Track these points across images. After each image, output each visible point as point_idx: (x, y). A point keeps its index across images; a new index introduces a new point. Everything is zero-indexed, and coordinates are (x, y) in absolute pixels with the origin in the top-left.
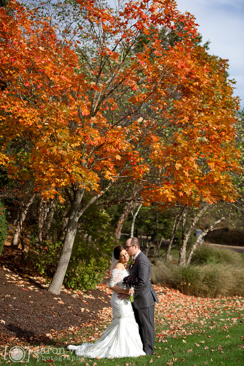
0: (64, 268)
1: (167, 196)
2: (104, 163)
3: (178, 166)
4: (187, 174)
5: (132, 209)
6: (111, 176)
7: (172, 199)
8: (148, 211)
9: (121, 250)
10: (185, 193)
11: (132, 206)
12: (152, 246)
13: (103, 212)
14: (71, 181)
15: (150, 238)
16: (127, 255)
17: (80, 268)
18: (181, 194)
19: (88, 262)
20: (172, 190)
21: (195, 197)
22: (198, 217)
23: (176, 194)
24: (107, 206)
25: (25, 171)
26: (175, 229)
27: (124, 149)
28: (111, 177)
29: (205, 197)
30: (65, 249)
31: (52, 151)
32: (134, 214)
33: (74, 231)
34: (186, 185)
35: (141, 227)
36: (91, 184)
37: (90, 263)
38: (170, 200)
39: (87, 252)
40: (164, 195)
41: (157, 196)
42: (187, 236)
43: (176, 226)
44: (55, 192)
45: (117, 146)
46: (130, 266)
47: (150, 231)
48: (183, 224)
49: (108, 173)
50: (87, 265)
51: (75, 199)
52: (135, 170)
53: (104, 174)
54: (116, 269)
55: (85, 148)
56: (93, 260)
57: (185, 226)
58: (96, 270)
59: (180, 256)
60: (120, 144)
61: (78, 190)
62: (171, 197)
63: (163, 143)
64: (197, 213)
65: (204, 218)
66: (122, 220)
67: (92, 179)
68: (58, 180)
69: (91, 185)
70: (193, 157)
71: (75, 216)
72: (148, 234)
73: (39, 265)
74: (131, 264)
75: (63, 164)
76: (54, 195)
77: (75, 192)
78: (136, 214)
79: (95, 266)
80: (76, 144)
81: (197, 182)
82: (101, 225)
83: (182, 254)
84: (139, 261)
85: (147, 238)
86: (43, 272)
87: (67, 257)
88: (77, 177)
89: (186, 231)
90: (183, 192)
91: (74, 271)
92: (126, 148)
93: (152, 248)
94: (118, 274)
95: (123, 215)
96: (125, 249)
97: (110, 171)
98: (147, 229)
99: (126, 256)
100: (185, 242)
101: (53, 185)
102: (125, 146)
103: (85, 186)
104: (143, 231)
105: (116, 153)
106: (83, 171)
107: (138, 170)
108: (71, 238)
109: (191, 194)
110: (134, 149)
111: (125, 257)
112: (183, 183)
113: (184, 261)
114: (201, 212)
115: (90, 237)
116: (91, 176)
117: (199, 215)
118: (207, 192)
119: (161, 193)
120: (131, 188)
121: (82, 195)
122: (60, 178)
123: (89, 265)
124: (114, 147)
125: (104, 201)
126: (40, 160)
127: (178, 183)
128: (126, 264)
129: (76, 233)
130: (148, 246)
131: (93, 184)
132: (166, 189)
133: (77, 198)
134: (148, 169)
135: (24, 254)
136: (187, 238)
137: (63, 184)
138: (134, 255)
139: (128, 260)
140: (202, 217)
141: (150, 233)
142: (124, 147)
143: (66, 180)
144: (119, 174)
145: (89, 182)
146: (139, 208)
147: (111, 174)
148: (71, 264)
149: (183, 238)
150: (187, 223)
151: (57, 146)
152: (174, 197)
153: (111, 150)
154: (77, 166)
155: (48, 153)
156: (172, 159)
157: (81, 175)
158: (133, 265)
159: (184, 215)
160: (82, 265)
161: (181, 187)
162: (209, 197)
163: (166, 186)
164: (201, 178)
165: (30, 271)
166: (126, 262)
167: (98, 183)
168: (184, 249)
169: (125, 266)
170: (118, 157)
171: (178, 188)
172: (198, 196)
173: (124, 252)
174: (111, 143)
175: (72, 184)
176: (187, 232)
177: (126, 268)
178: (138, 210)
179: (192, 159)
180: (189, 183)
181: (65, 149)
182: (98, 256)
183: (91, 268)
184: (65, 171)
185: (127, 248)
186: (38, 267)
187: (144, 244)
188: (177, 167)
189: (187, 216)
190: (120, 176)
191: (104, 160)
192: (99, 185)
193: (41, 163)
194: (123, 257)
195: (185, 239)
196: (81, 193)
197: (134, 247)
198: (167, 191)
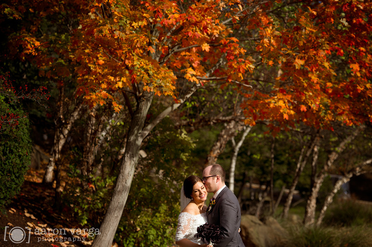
0: (117, 217)
1: (282, 111)
2: (185, 56)
3: (299, 63)
4: (314, 78)
5: (232, 134)
6: (195, 76)
7: (290, 116)
8: (258, 140)
9: (195, 182)
10: (310, 107)
11: (233, 130)
12: (267, 199)
13: (183, 134)
14: (133, 81)
15: (264, 187)
16: (205, 190)
17: (143, 218)
18: (303, 108)
19: (156, 210)
20: (289, 101)
21: (326, 113)
22: (337, 152)
23: (296, 108)
24: (193, 128)
25: (61, 63)
26: (300, 169)
27: (216, 33)
28: (194, 78)
29: (341, 114)
30: (119, 187)
31: (101, 31)
32: (237, 143)
33: (135, 159)
34: (311, 94)
35: (252, 169)
36: (162, 84)
37: (159, 212)
38: (286, 116)
39: (155, 195)
40: (277, 109)
41: (265, 110)
42: (319, 182)
43: (301, 166)
44: (105, 95)
45: (205, 28)
46: (208, 209)
47: (265, 176)
48: (314, 164)
49: (190, 71)
50: (154, 215)
51: (139, 110)
52: (231, 66)
53: (185, 73)
54: (185, 213)
55: (156, 31)
56: (164, 208)
57: (315, 165)
58: (168, 224)
59: (306, 212)
60: (209, 26)
61: (143, 96)
62: (287, 112)
63: (276, 27)
64: (335, 147)
65: (346, 156)
66: (216, 152)
67: (164, 78)
68: (112, 78)
69: (162, 87)
70: (324, 50)
71: (137, 136)
72: (262, 180)
73: (80, 211)
74: (210, 206)
75: (119, 52)
76: (104, 99)
77: (139, 99)
78: (240, 144)
79: (167, 216)
80: (140, 23)
81: (330, 91)
82: (179, 155)
83: (309, 210)
84: (222, 200)
85: (260, 188)
86: (86, 222)
87: (121, 199)
88: (141, 74)
89: (317, 175)
90: (306, 104)
91: (134, 223)
92: (218, 32)
93: (266, 202)
94: (189, 220)
95: (218, 144)
96: (202, 181)
97: (194, 68)
98: (260, 173)
99: (202, 191)
100: (315, 191)
101: (104, 86)
102: (218, 29)
103: (152, 88)
104: (254, 175)
105: (203, 40)
106: (150, 66)
107: (236, 67)
108: (129, 170)
109: (319, 110)
110: (230, 35)
111: (201, 193)
112: (307, 91)
113: (313, 221)
114: (342, 145)
115: (161, 171)
116: (163, 72)
117: (339, 149)
118: (345, 107)
119: (272, 106)
120: (230, 101)
121: (149, 105)
122: (115, 77)
123: (158, 214)
124: (200, 29)
125: (188, 120)
126: (86, 48)
127: (298, 91)
128: (203, 204)
129: (136, 162)
130: (260, 199)
131: (166, 86)
132: (279, 99)
133: (141, 109)
134: (252, 66)
135: (58, 194)
136: (318, 186)
137: (120, 84)
138: (215, 192)
139: (205, 198)
140: (343, 153)
141: (265, 178)
142: (215, 31)
143: (124, 79)
144: (208, 75)
145: (159, 82)
146: (245, 134)
147: (194, 73)
148: (129, 212)
149: (313, 185)
150: (319, 162)
151: (111, 24)
152: (292, 112)
153: (194, 35)
154: (141, 57)
155: (96, 34)
156: (290, 52)
157: (146, 71)
158: (213, 206)
159: (316, 149)
160: (145, 215)
161: (304, 98)
162: (347, 115)
163: (280, 95)
164: (336, 86)
165: (66, 220)
166: (202, 202)
167: (173, 85)
168: (313, 203)
169: (200, 207)
170: (206, 47)
171: (298, 98)
172: (330, 112)
173: (199, 185)
174: (196, 24)
175: (133, 86)
176: (319, 176)
177: (201, 212)
178: (244, 138)
179: (322, 53)
180: (316, 90)
181: (122, 29)
182: (171, 202)
183: (160, 219)
184: (123, 66)
185: (204, 179)
186: (77, 213)
187: (255, 196)
188: (296, 65)
189: (320, 151)
190: (210, 76)
191: (185, 51)
192: (174, 88)
193: (87, 51)
194: (198, 193)
195: (315, 187)
196: (148, 100)
197: (216, 178)
198: (281, 103)
